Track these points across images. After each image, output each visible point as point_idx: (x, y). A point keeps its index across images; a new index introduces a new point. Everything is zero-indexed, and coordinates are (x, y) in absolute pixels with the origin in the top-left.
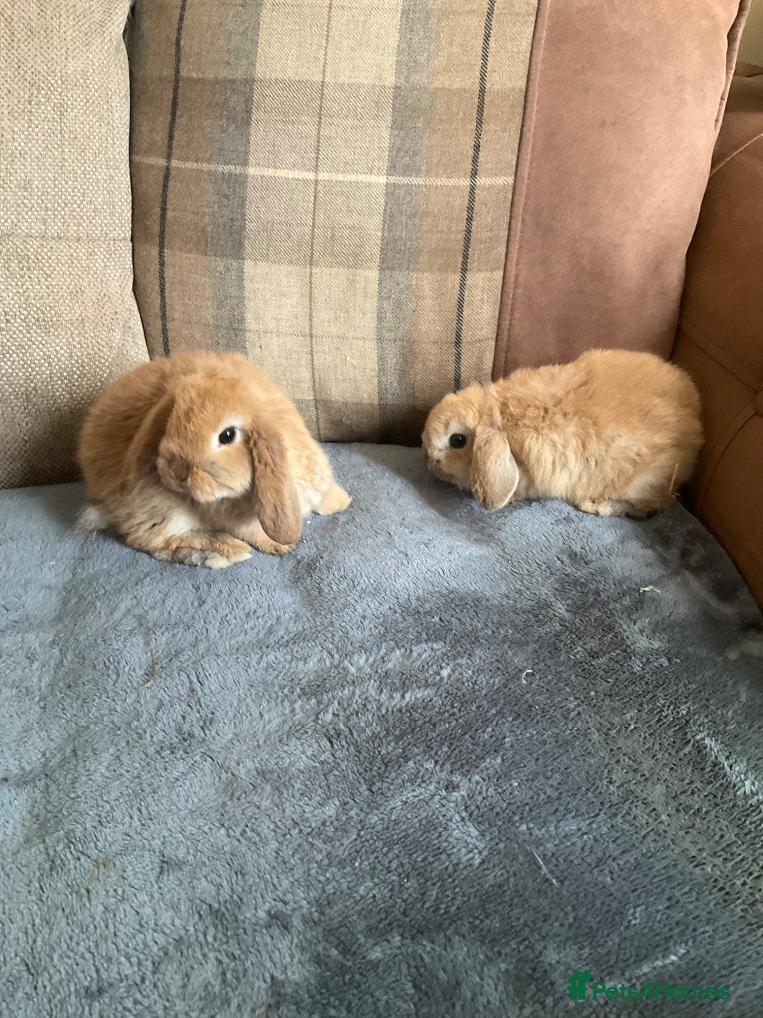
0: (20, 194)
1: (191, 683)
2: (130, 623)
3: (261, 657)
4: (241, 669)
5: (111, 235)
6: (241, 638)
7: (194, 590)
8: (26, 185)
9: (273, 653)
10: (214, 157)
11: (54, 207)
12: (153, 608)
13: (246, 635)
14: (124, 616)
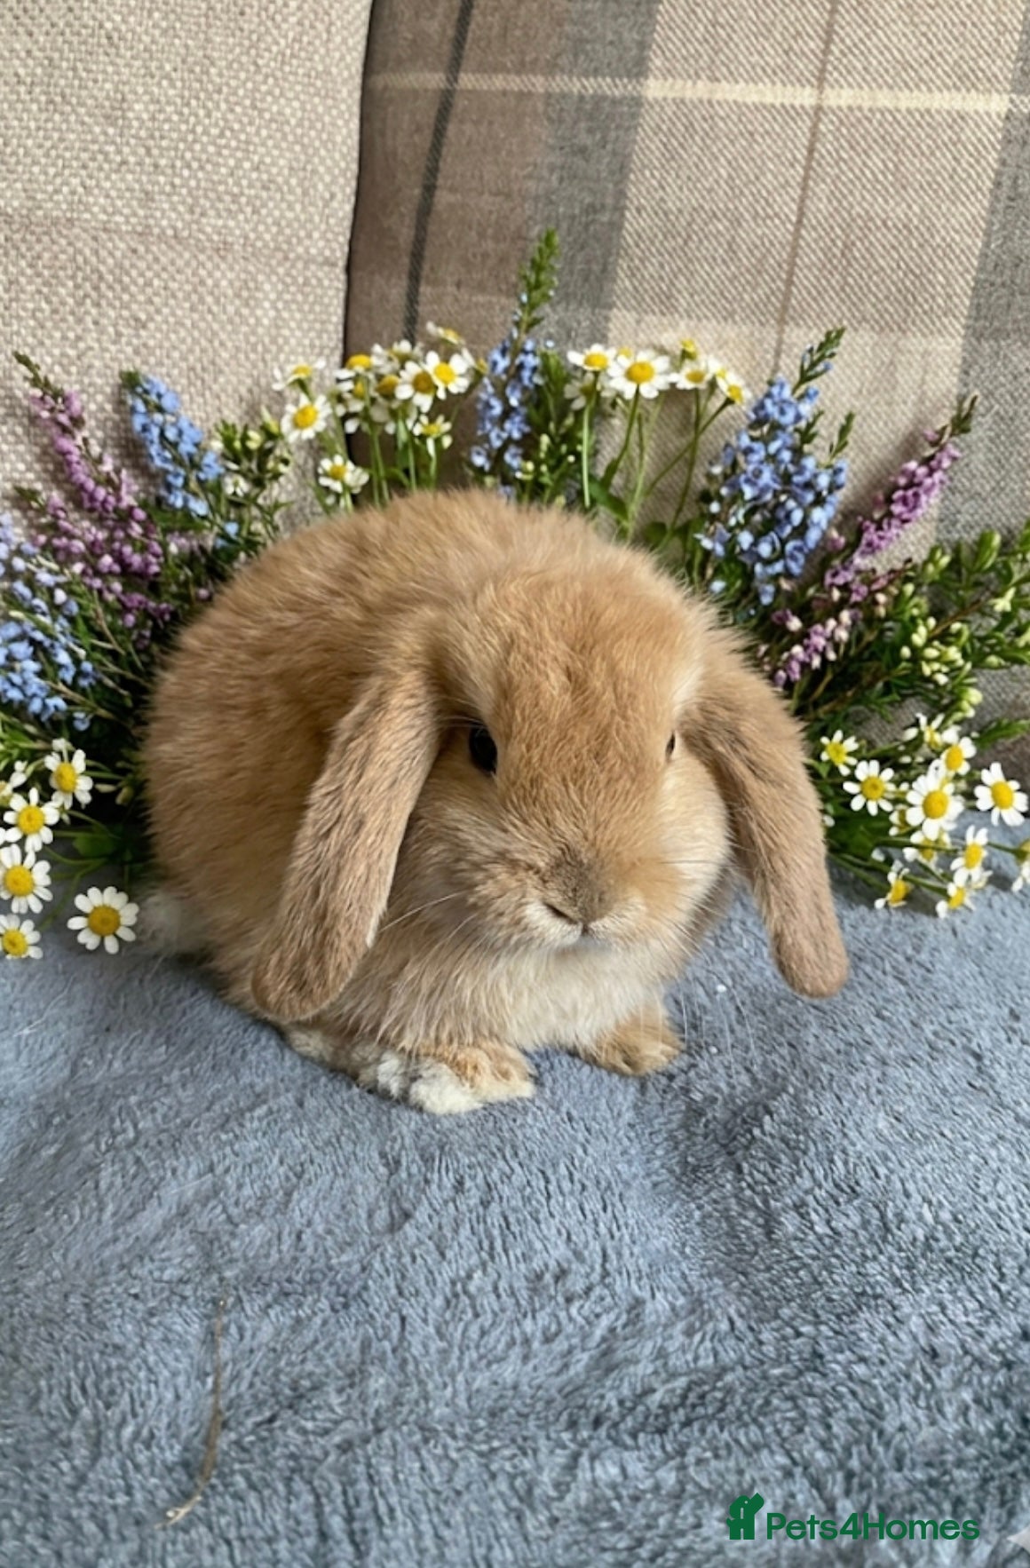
0: (97, 130)
1: (323, 1536)
2: (177, 1257)
3: (572, 1465)
4: (499, 1506)
5: (300, 250)
6: (508, 1372)
7: (382, 1170)
8: (115, 112)
9: (613, 1452)
10: (564, 61)
11: (173, 166)
12: (256, 1214)
13: (526, 1358)
14: (167, 1225)
